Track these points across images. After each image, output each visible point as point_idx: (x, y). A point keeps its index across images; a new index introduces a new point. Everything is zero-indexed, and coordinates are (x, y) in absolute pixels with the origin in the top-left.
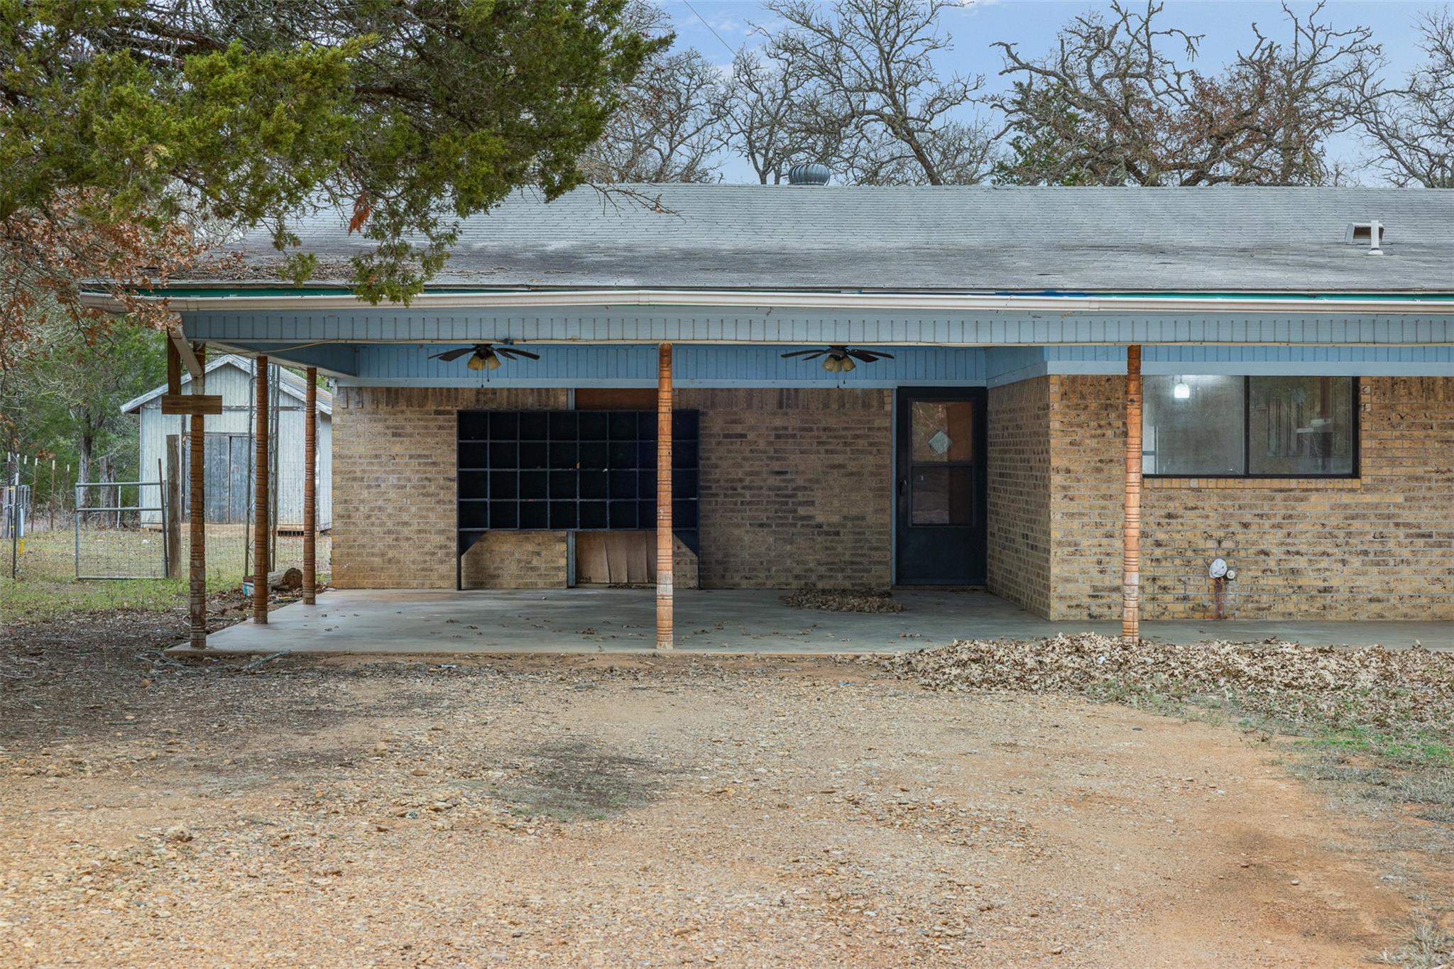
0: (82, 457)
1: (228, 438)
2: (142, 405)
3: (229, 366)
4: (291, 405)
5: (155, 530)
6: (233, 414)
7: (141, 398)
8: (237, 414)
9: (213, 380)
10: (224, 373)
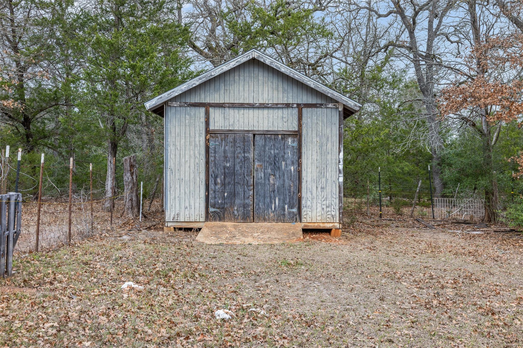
0: (110, 158)
1: (251, 135)
2: (166, 103)
3: (254, 62)
4: (314, 102)
5: (180, 229)
6: (256, 111)
7: (166, 94)
8: (261, 111)
9: (237, 78)
10: (247, 70)
